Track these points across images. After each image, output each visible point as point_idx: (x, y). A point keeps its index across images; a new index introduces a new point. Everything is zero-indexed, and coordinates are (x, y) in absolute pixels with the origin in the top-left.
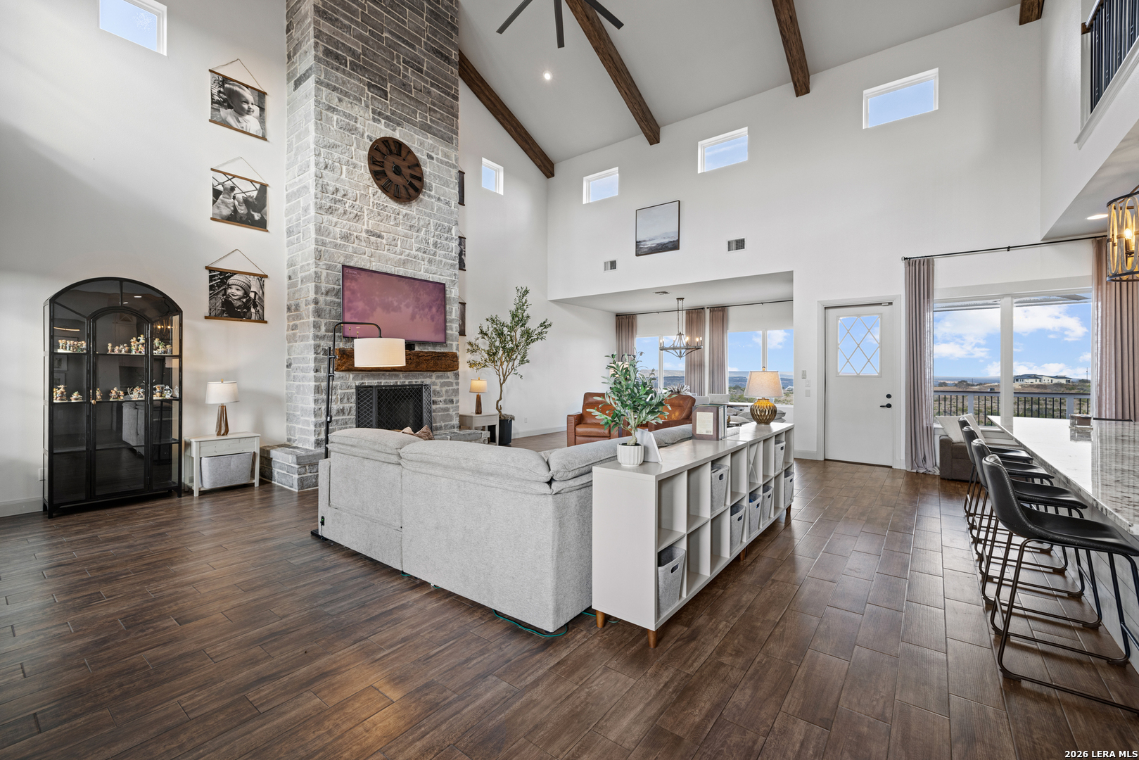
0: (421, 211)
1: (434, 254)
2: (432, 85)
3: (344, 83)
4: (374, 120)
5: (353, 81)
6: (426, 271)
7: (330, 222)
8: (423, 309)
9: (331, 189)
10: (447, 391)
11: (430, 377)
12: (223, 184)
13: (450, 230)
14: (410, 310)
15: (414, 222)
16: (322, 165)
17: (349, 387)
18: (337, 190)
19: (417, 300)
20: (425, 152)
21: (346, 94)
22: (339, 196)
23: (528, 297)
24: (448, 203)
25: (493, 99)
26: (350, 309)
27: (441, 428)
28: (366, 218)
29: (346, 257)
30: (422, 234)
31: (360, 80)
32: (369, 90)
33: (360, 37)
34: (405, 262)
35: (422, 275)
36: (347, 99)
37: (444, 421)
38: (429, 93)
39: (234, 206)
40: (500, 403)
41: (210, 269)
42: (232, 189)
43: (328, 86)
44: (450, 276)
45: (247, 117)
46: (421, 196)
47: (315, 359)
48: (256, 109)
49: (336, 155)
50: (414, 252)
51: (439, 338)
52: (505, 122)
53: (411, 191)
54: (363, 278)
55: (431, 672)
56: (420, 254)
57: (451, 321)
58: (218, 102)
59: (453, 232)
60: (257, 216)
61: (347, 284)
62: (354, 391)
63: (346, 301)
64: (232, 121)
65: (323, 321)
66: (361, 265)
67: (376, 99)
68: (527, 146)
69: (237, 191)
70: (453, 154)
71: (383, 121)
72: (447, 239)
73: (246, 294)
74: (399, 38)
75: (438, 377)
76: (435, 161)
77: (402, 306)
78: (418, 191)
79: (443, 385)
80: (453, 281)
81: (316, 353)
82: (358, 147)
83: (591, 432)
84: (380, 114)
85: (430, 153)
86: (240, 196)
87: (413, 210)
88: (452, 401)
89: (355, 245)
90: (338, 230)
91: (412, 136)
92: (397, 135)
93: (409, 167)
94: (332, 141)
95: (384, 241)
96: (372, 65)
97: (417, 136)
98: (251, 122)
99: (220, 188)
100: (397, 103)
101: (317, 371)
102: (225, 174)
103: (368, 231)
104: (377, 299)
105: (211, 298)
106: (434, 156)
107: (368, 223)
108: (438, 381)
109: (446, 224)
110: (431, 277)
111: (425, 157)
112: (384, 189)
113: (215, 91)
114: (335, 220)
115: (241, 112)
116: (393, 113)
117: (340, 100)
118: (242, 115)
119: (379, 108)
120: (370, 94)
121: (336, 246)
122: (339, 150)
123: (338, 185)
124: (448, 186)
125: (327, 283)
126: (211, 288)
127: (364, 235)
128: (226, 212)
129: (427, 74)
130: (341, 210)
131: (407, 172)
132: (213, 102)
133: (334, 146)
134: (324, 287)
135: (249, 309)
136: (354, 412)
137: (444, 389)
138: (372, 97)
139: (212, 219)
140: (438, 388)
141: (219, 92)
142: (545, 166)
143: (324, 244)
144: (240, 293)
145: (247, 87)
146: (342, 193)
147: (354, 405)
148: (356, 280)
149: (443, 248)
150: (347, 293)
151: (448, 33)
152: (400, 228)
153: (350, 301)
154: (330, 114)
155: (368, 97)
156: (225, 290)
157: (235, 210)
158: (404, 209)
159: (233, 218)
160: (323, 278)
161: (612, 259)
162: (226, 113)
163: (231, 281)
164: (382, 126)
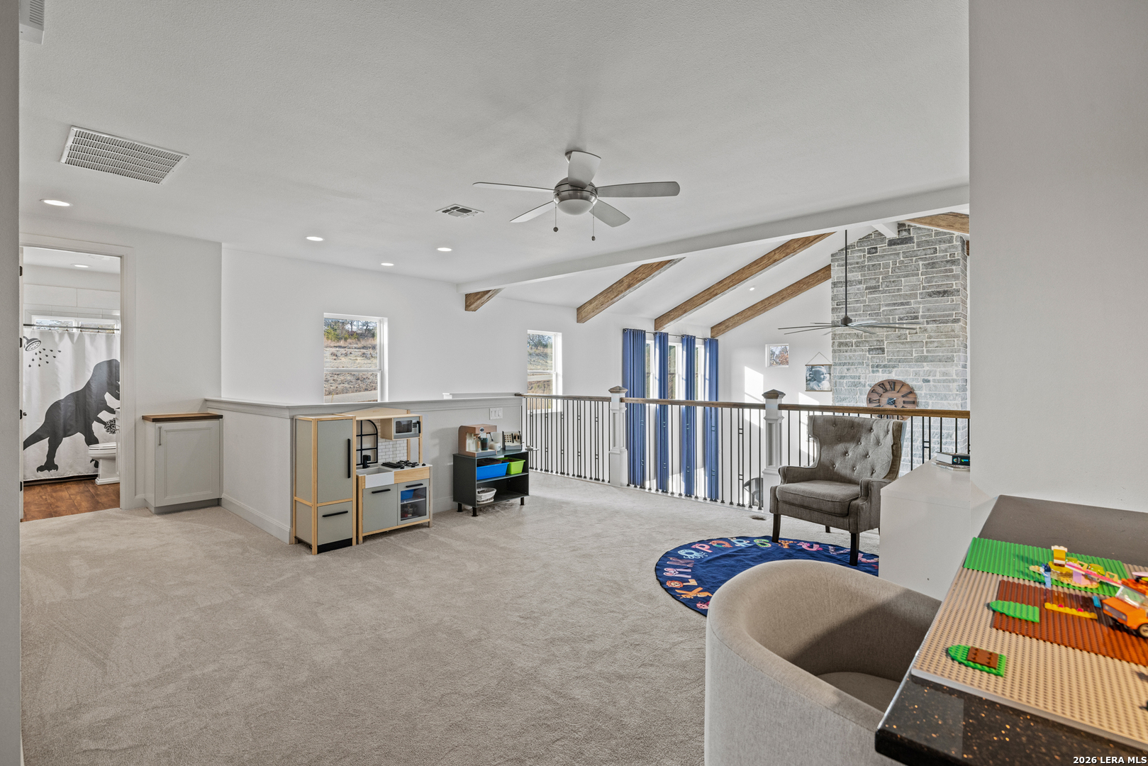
2: (928, 323)
3: (850, 357)
4: (873, 372)
5: (857, 353)
20: (921, 378)
21: (853, 364)
31: (863, 350)
32: (869, 354)
36: (853, 367)
38: (926, 330)
45: (823, 382)
48: (828, 376)
58: (810, 380)
64: (816, 387)
67: (874, 357)
70: (952, 371)
71: (880, 370)
74: (894, 304)
76: (931, 383)
82: (861, 394)
84: (877, 367)
85: (926, 378)
91: (907, 371)
92: (894, 376)
93: (903, 396)
94: (842, 397)
97: (912, 369)
98: (826, 384)
100: (893, 353)
106: (930, 378)
111: (921, 383)
113: (808, 375)
116: (890, 361)
117: (848, 370)
118: (820, 382)
119: (876, 361)
120: (870, 356)
122: (847, 400)
124: (946, 399)
129: (923, 317)
131: (900, 400)
132: (806, 381)
133: (844, 399)
138: (872, 357)
141: (810, 374)
145: (823, 365)
151: (946, 271)
154: (842, 381)
155: (868, 359)
162: (813, 384)
164: (880, 374)
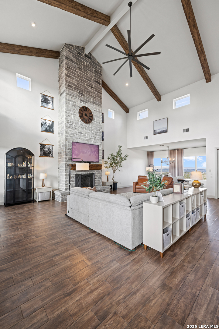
0: (92, 126)
1: (96, 137)
2: (95, 91)
3: (73, 93)
4: (80, 102)
5: (75, 92)
6: (94, 142)
7: (69, 130)
8: (93, 153)
9: (69, 121)
10: (99, 175)
11: (95, 171)
12: (43, 122)
13: (100, 130)
14: (89, 153)
15: (90, 129)
16: (67, 115)
17: (74, 174)
18: (71, 122)
19: (91, 150)
20: (93, 109)
21: (73, 96)
22: (71, 123)
23: (122, 148)
24: (99, 123)
25: (111, 92)
26: (74, 153)
27: (97, 185)
28: (78, 129)
29: (73, 139)
30: (92, 132)
31: (77, 92)
32: (79, 94)
33: (77, 80)
34: (88, 140)
35: (92, 143)
37: (98, 184)
38: (94, 93)
39: (46, 128)
40: (113, 178)
41: (41, 144)
42: (46, 123)
43: (69, 94)
44: (100, 143)
45: (49, 104)
46: (92, 121)
47: (65, 167)
48: (51, 102)
49: (71, 113)
50: (90, 137)
51: (97, 160)
52: (115, 99)
53: (90, 120)
54: (77, 145)
55: (98, 258)
56: (92, 137)
57: (100, 156)
58: (43, 101)
59: (101, 131)
60: (51, 130)
61: (73, 147)
62: (75, 175)
63: (73, 151)
64: (46, 106)
65: (67, 157)
66: (77, 141)
68: (121, 105)
69: (47, 123)
70: (101, 109)
71: (82, 102)
72: (99, 133)
73: (49, 150)
74: (87, 79)
75: (97, 171)
76: (96, 112)
77: (87, 152)
78: (91, 120)
79: (98, 173)
80: (101, 144)
81: (66, 165)
82: (76, 110)
83: (140, 187)
84: (82, 100)
86: (47, 125)
87: (90, 125)
88: (100, 178)
89: (75, 136)
90: (71, 132)
92: (86, 105)
93: (89, 114)
94: (69, 109)
95: (83, 134)
96: (79, 87)
97: (91, 105)
98: (50, 106)
99: (43, 123)
100: (86, 97)
101: (66, 170)
102: (44, 119)
103: (78, 132)
104: (81, 150)
105: (41, 152)
106: (96, 110)
107: (79, 130)
108: (97, 172)
109: (99, 129)
110: (95, 144)
111: (93, 111)
112: (83, 120)
114: (70, 130)
115: (48, 103)
116: (85, 100)
117: (72, 98)
118: (48, 104)
121: (70, 137)
122: (72, 111)
123: (71, 120)
124: (99, 118)
125: (68, 146)
126: (41, 149)
127: (77, 133)
128: (44, 129)
129: (94, 88)
130: (72, 127)
131: (88, 115)
132: (41, 102)
133: (70, 110)
134: (68, 147)
135: (49, 154)
136: (75, 181)
137: (98, 175)
138: (80, 96)
139: (41, 131)
140: (96, 174)
141: (43, 99)
142: (126, 110)
143: (68, 136)
144: (47, 150)
145: (49, 97)
146: (72, 122)
147: (75, 179)
148: (76, 145)
149: (98, 135)
150: (73, 149)
151: (99, 76)
152: (87, 131)
153: (74, 151)
154: (69, 102)
156: (44, 149)
157: (46, 129)
158: (88, 125)
159: (46, 131)
160: (67, 145)
161: (146, 136)
162: (44, 104)
163: (45, 147)
164: (82, 103)
